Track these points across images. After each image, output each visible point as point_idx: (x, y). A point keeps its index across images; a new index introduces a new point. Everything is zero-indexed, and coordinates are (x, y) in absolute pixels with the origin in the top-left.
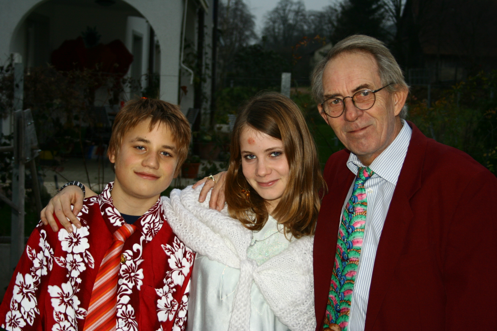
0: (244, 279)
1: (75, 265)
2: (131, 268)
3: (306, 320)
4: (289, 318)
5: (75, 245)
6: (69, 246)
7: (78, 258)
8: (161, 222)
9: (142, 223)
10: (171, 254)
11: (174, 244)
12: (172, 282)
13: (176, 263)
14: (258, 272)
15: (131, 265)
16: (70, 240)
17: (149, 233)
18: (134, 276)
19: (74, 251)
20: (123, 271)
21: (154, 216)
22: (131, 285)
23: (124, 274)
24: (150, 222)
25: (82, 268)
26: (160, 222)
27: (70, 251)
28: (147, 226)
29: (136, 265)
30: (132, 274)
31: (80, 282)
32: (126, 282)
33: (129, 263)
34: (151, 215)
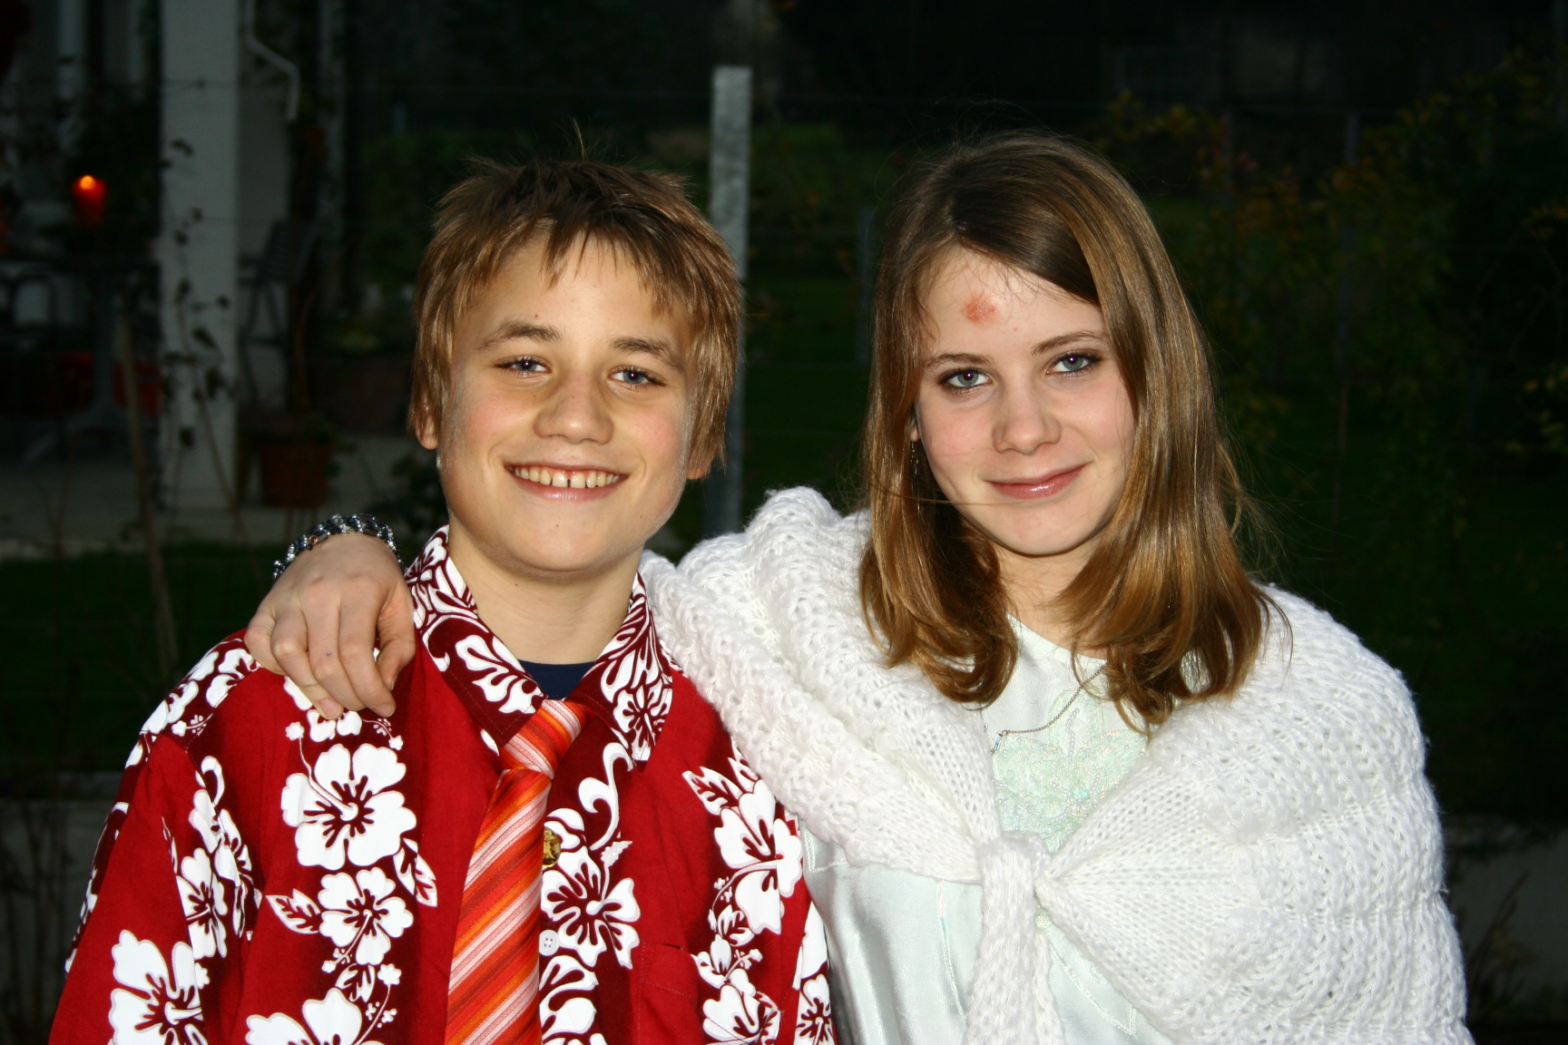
0: (1001, 916)
1: (368, 913)
2: (586, 884)
3: (1287, 1024)
4: (1219, 1030)
5: (352, 834)
6: (329, 844)
7: (378, 884)
8: (665, 682)
9: (607, 692)
10: (723, 806)
11: (736, 765)
12: (741, 924)
13: (748, 840)
14: (1058, 879)
15: (584, 867)
16: (329, 817)
17: (638, 727)
18: (599, 916)
19: (356, 860)
20: (552, 897)
21: (642, 657)
22: (590, 953)
23: (557, 910)
24: (632, 687)
25: (398, 919)
26: (662, 681)
27: (334, 859)
28: (624, 700)
29: (600, 864)
30: (593, 908)
31: (397, 982)
32: (570, 942)
33: (572, 863)
34: (631, 656)
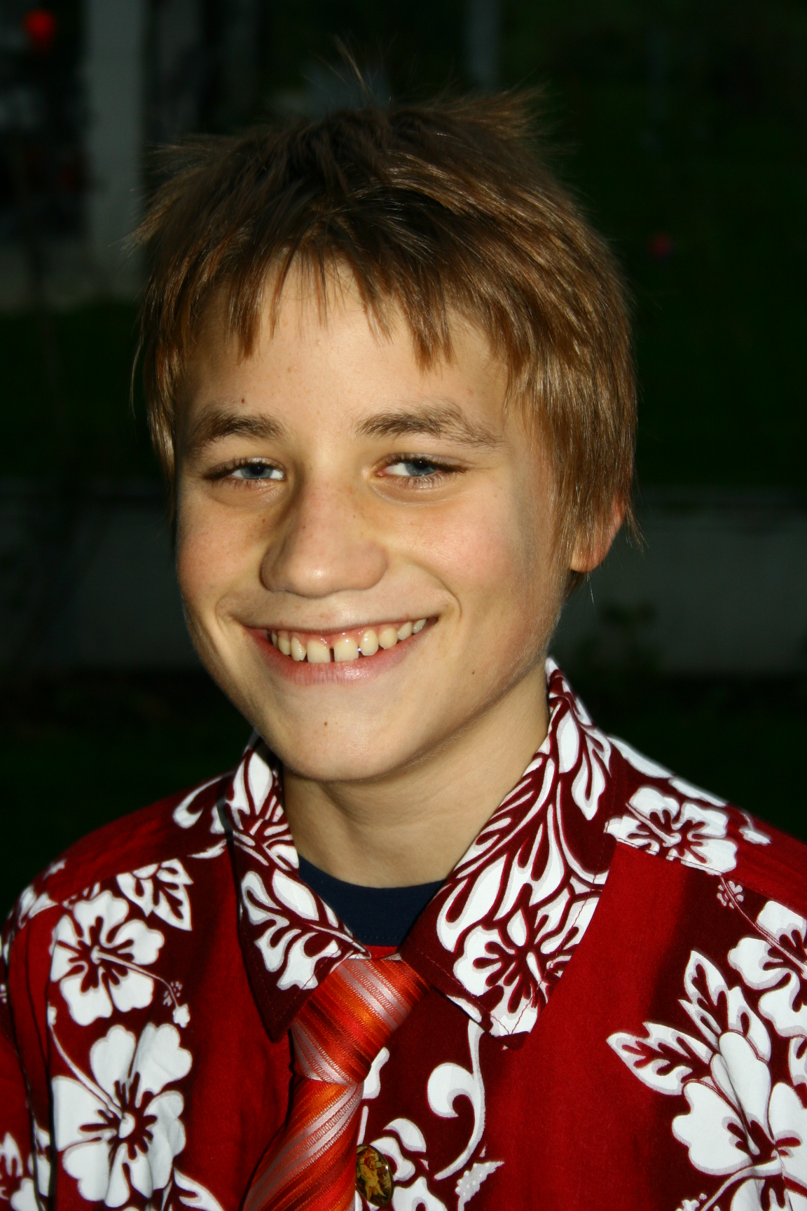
5: (132, 1154)
8: (580, 889)
9: (447, 934)
10: (686, 1079)
11: (693, 1010)
13: (732, 1128)
15: (421, 1210)
17: (509, 981)
21: (523, 863)
24: (501, 914)
26: (572, 890)
28: (477, 944)
33: (404, 1201)
34: (500, 864)
